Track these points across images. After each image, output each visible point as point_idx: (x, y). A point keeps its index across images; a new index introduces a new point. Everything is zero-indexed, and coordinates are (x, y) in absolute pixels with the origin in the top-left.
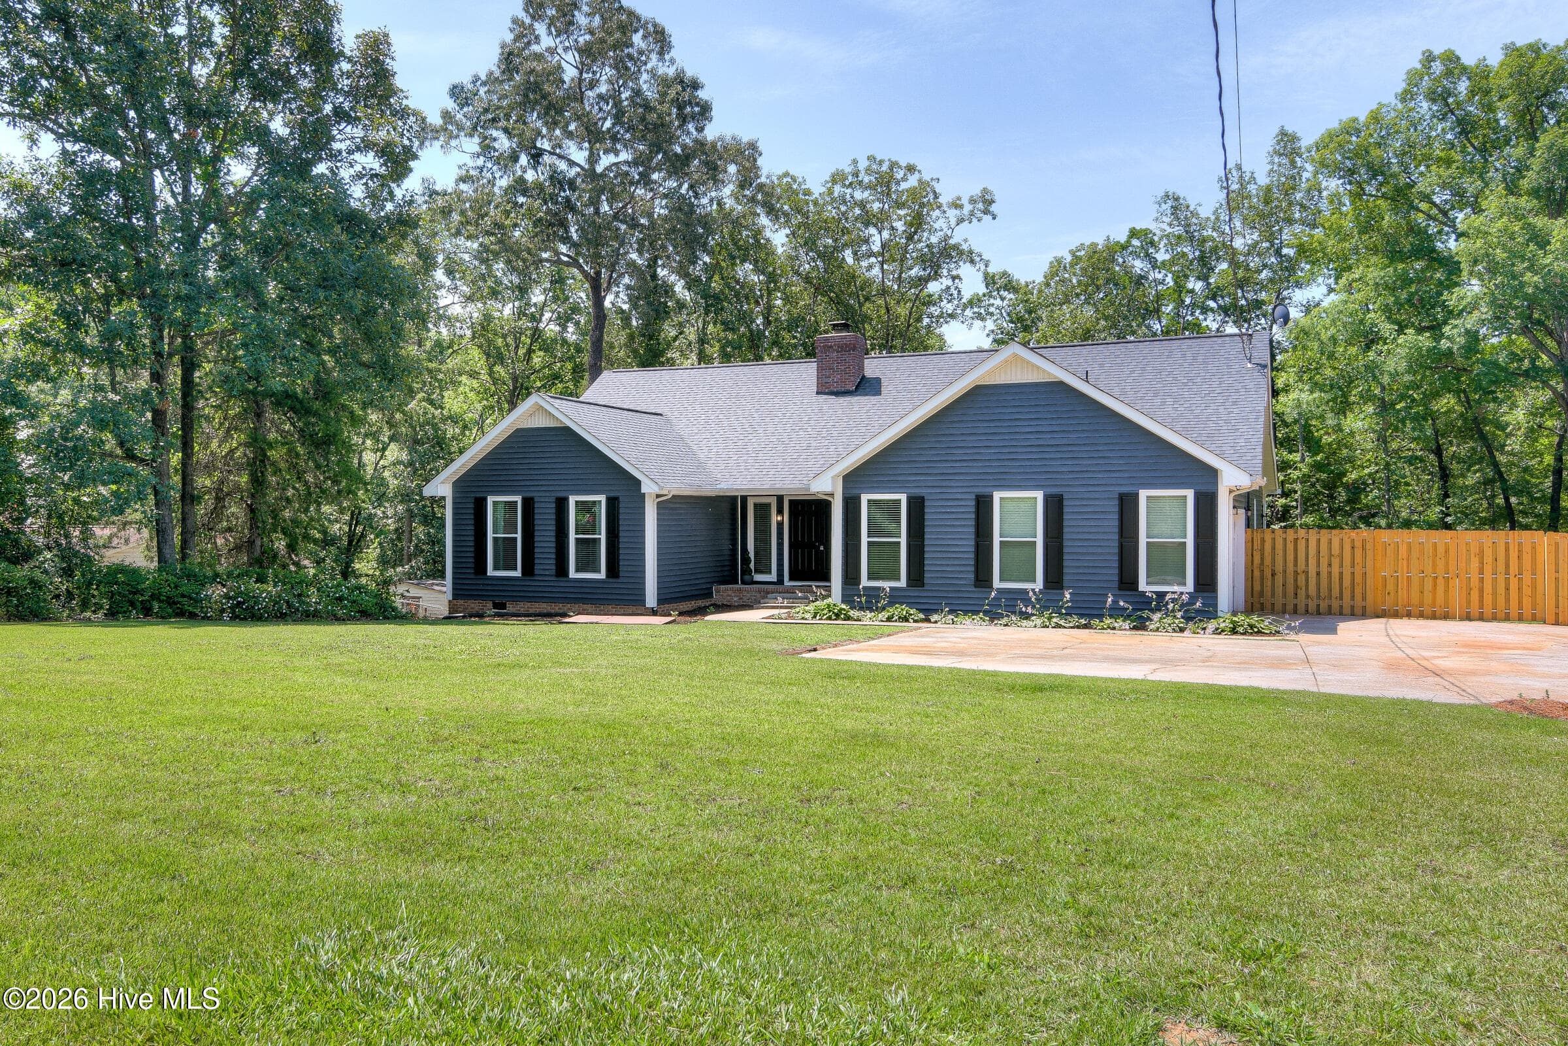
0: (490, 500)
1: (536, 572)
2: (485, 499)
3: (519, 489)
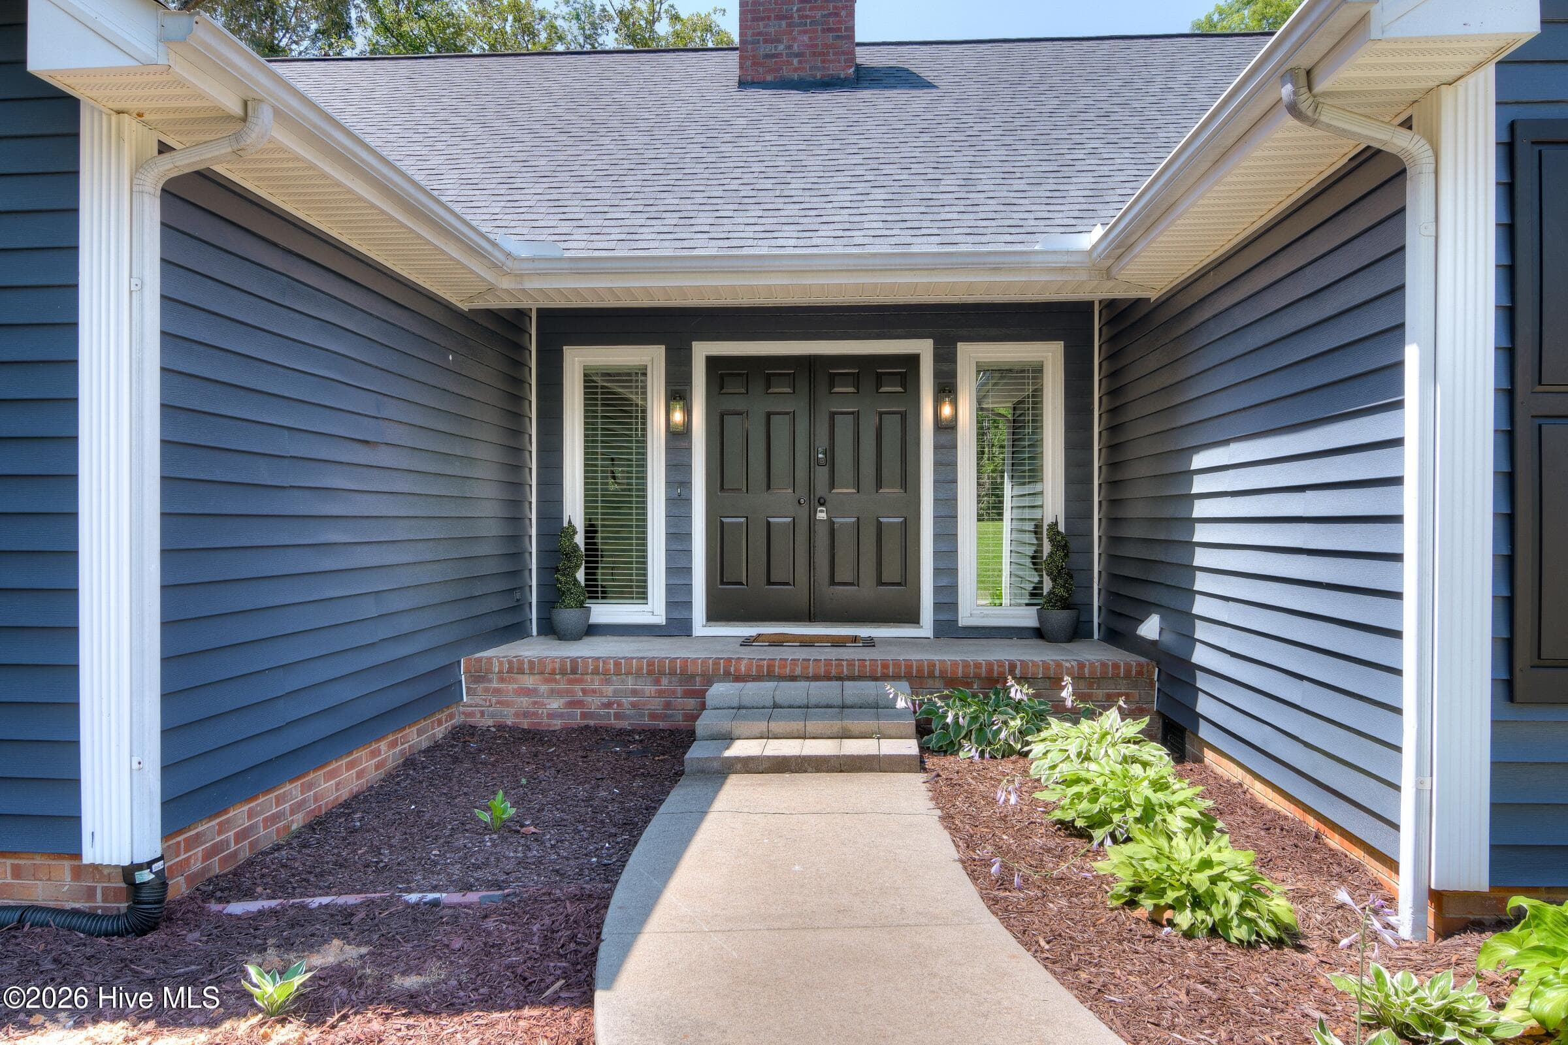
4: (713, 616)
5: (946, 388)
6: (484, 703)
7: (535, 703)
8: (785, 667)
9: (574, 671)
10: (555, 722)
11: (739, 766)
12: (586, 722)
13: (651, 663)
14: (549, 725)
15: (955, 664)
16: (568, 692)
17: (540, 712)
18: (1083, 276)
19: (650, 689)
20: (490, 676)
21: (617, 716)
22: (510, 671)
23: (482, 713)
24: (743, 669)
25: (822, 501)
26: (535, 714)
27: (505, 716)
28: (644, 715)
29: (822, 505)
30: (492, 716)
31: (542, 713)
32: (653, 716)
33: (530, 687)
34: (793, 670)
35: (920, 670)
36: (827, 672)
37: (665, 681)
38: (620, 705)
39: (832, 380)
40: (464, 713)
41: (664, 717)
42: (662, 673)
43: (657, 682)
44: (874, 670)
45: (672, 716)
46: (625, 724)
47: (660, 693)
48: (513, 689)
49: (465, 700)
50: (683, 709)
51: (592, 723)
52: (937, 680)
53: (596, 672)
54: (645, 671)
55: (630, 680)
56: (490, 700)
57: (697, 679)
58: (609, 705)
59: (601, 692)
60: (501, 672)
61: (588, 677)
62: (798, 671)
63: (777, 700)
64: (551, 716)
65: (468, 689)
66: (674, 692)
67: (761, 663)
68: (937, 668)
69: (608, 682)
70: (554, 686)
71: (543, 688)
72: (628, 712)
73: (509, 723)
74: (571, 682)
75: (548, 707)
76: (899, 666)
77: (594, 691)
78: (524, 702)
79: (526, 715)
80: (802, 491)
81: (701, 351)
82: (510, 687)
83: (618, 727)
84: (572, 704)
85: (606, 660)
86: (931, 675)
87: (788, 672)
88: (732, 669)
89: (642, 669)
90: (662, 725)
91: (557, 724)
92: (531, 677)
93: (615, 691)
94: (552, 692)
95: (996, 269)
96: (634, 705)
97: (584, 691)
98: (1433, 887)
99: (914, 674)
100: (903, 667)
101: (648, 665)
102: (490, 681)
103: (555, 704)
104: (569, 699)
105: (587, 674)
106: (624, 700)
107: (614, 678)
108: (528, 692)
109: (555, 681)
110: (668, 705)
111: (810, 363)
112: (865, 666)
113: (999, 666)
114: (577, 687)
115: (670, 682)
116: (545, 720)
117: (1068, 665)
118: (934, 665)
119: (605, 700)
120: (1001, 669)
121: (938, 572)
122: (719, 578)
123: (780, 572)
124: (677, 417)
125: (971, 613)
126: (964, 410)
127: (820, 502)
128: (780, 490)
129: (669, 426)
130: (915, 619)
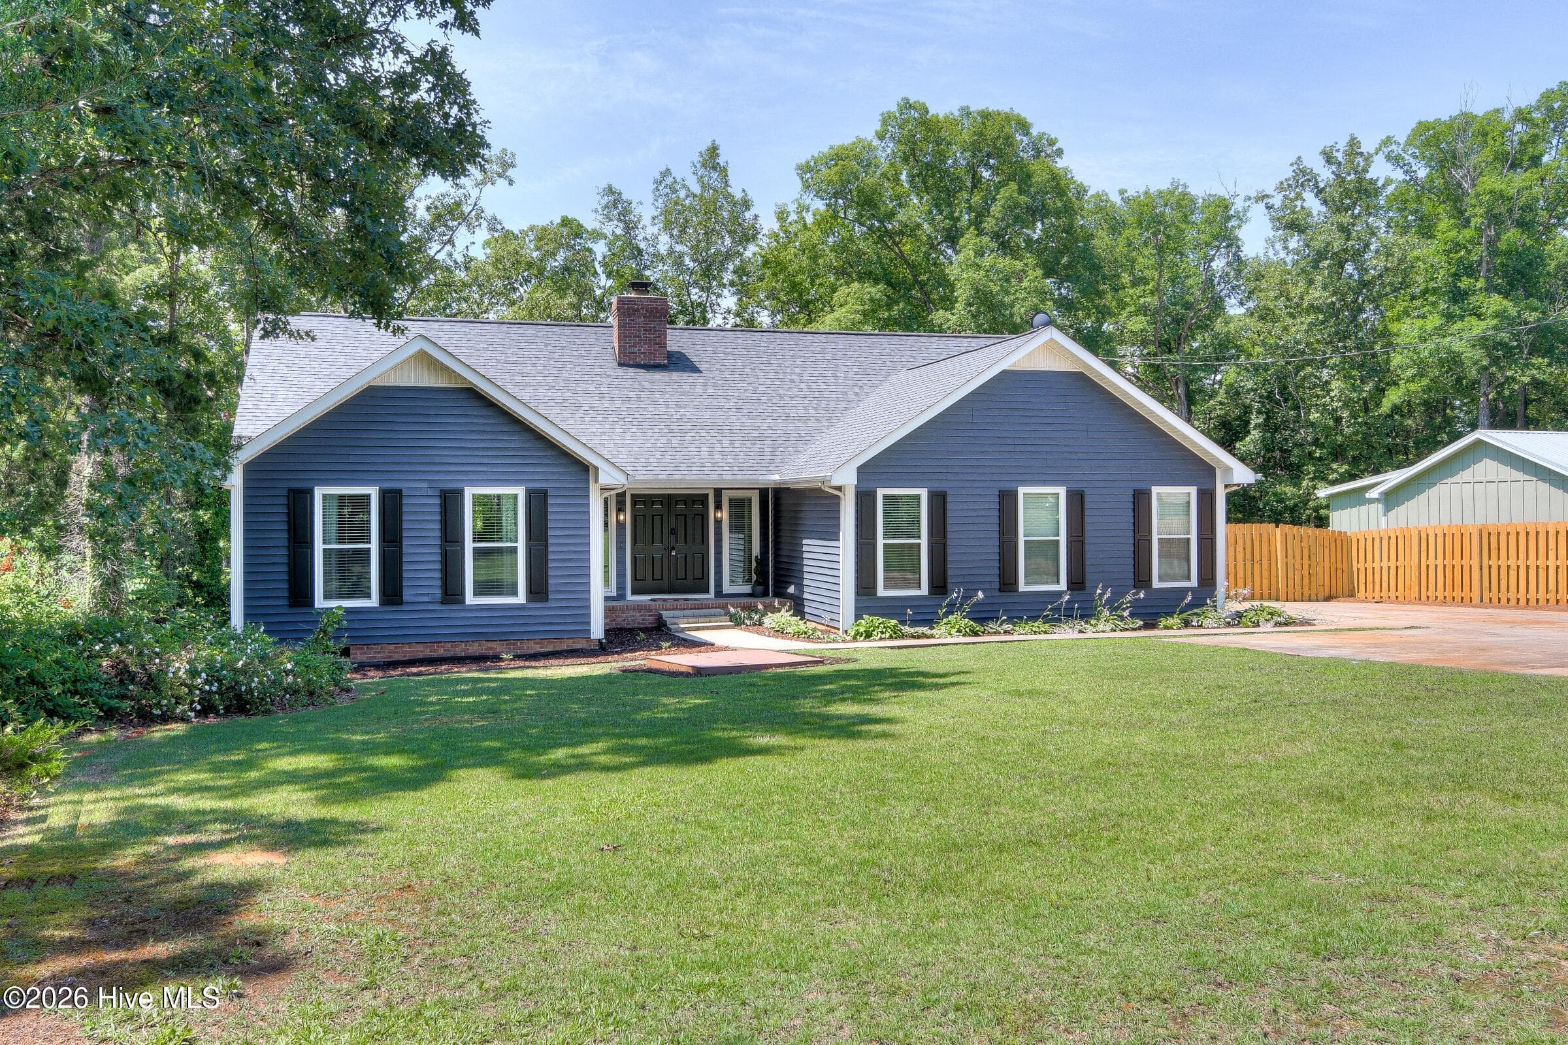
0: (319, 492)
1: (406, 598)
2: (310, 492)
3: (378, 476)
4: (634, 592)
5: (718, 507)
13: (637, 607)
19: (638, 615)
21: (627, 624)
24: (668, 607)
28: (636, 623)
29: (673, 550)
32: (640, 623)
34: (689, 606)
37: (642, 613)
39: (677, 503)
41: (643, 623)
42: (641, 610)
43: (640, 613)
44: (715, 605)
45: (645, 622)
46: (630, 626)
47: (641, 616)
50: (648, 620)
55: (631, 612)
57: (653, 611)
58: (624, 620)
59: (622, 616)
62: (691, 607)
63: (688, 614)
66: (645, 616)
67: (678, 605)
69: (624, 613)
77: (619, 616)
80: (666, 545)
87: (687, 607)
88: (665, 607)
89: (635, 609)
90: (642, 626)
93: (626, 616)
96: (632, 620)
106: (629, 619)
107: (626, 611)
110: (644, 620)
111: (669, 496)
112: (712, 604)
115: (644, 613)
121: (716, 573)
122: (635, 578)
123: (658, 575)
124: (622, 517)
125: (727, 588)
126: (724, 515)
127: (673, 548)
128: (658, 544)
129: (618, 521)
130: (707, 591)
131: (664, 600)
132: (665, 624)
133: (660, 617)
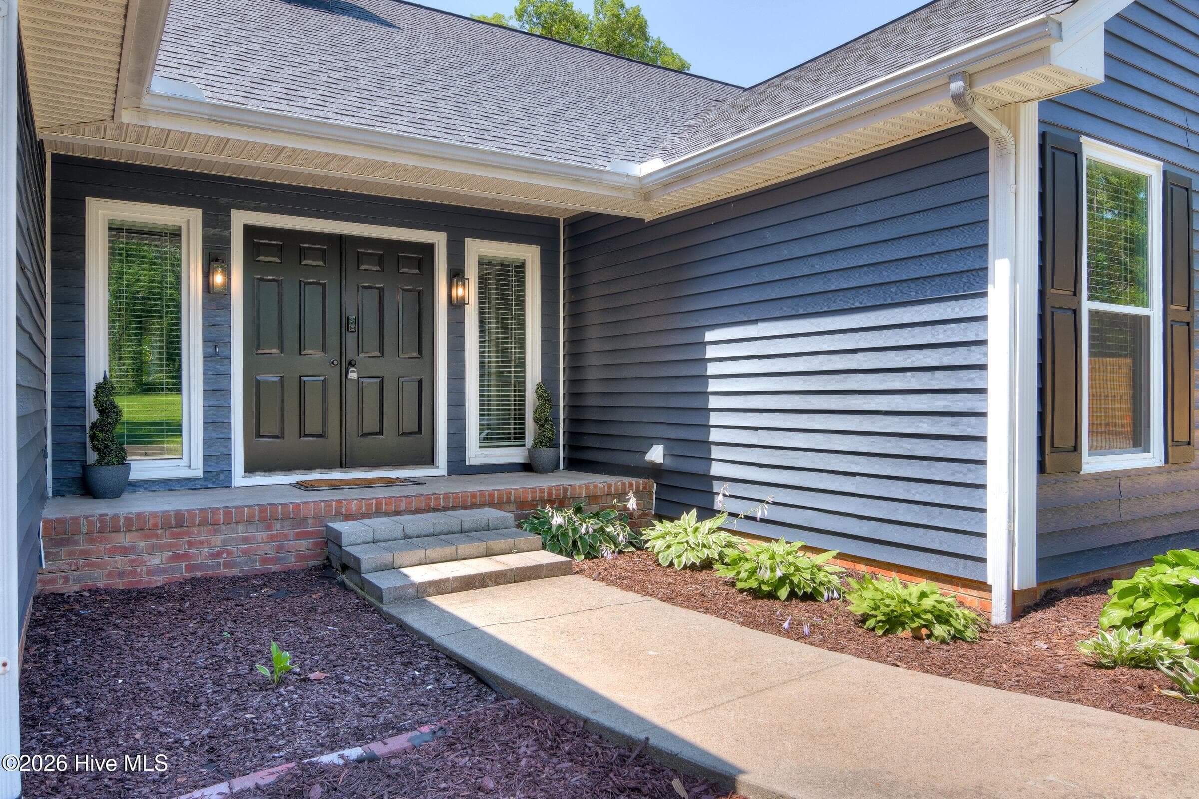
4: (251, 468)
5: (456, 274)
6: (68, 567)
7: (133, 561)
8: (391, 504)
9: (179, 524)
10: (156, 578)
11: (431, 589)
12: (193, 574)
13: (262, 509)
14: (151, 582)
15: (525, 490)
16: (171, 546)
17: (139, 569)
18: (630, 195)
19: (262, 535)
20: (77, 538)
21: (227, 565)
22: (102, 530)
23: (66, 580)
24: (354, 509)
25: (353, 363)
26: (134, 573)
27: (97, 578)
28: (255, 561)
29: (353, 366)
30: (79, 580)
31: (142, 570)
32: (265, 561)
33: (127, 545)
34: (398, 506)
35: (500, 498)
36: (428, 505)
37: (277, 526)
38: (229, 553)
39: (360, 258)
40: (41, 581)
41: (276, 561)
42: (274, 519)
43: (269, 528)
44: (465, 501)
45: (284, 558)
46: (236, 572)
47: (272, 538)
48: (105, 549)
49: (44, 567)
50: (296, 551)
51: (199, 574)
52: (512, 505)
53: (204, 523)
54: (257, 519)
55: (241, 527)
56: (76, 564)
57: (310, 521)
58: (218, 555)
59: (209, 542)
60: (90, 532)
61: (195, 530)
62: (403, 507)
63: (407, 531)
64: (150, 573)
65: (47, 554)
66: (286, 535)
67: (370, 501)
68: (513, 495)
69: (217, 532)
70: (155, 541)
71: (142, 545)
72: (238, 560)
73: (101, 585)
74: (175, 536)
75: (148, 563)
76: (484, 496)
77: (201, 543)
78: (120, 562)
79: (121, 575)
80: (334, 354)
81: (240, 219)
82: (102, 547)
83: (229, 575)
84: (176, 558)
85: (214, 511)
86: (508, 501)
87: (394, 507)
88: (344, 510)
89: (254, 516)
90: (274, 568)
91: (159, 580)
92: (128, 534)
93: (225, 541)
94: (153, 549)
95: (577, 181)
96: (245, 553)
97: (191, 544)
98: (1016, 588)
99: (496, 502)
100: (487, 497)
101: (260, 512)
102: (76, 543)
103: (156, 561)
104: (171, 554)
105: (194, 526)
106: (234, 548)
107: (224, 528)
108: (122, 551)
109: (157, 536)
110: (280, 549)
111: (341, 240)
112: (458, 498)
113: (556, 490)
114: (182, 541)
115: (282, 527)
116: (146, 578)
117: (601, 485)
118: (510, 493)
119: (214, 550)
120: (558, 492)
121: (450, 420)
122: (254, 431)
123: (313, 425)
124: (218, 279)
125: (475, 454)
126: (469, 292)
127: (351, 364)
128: (313, 353)
129: (208, 287)
130: (430, 460)
131: (336, 486)
132: (350, 566)
133: (333, 540)
